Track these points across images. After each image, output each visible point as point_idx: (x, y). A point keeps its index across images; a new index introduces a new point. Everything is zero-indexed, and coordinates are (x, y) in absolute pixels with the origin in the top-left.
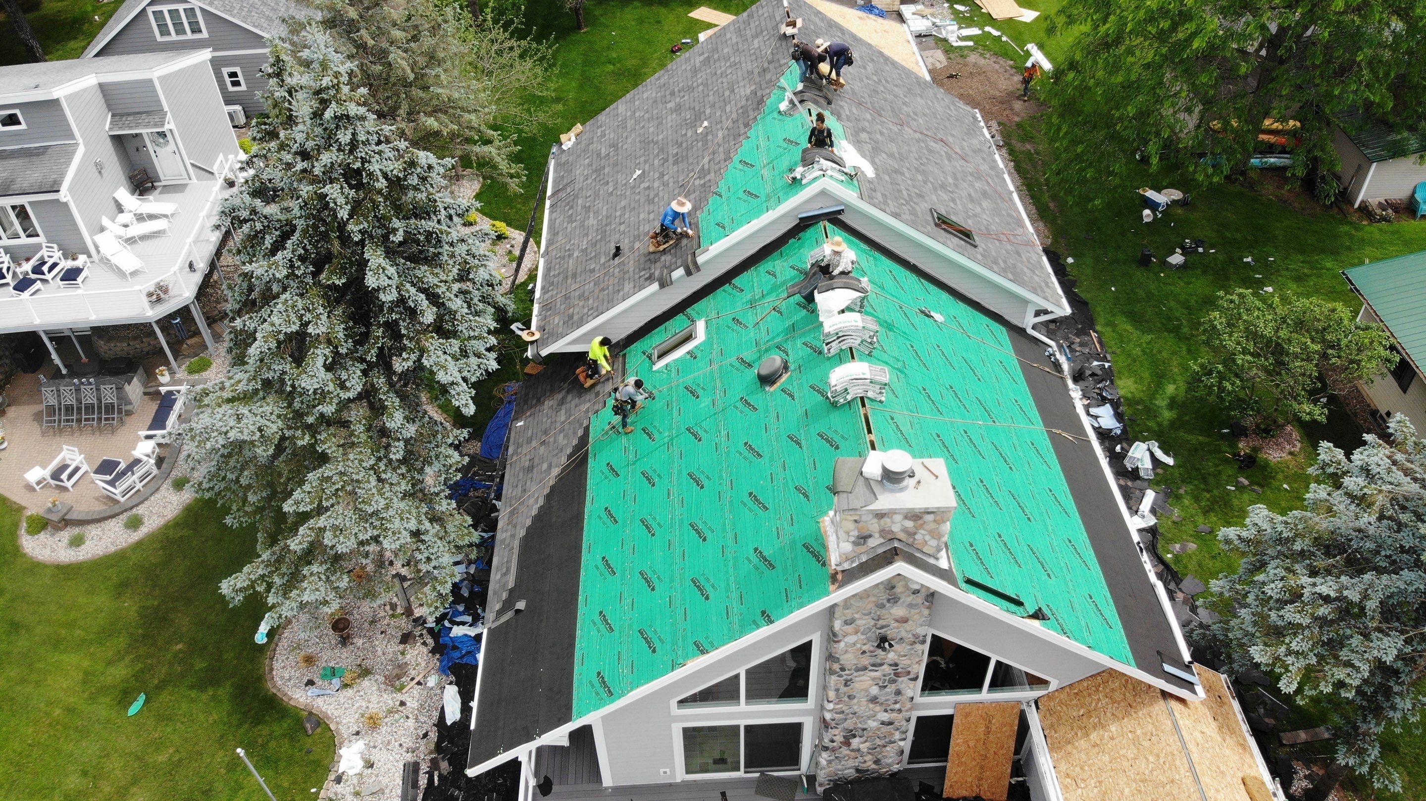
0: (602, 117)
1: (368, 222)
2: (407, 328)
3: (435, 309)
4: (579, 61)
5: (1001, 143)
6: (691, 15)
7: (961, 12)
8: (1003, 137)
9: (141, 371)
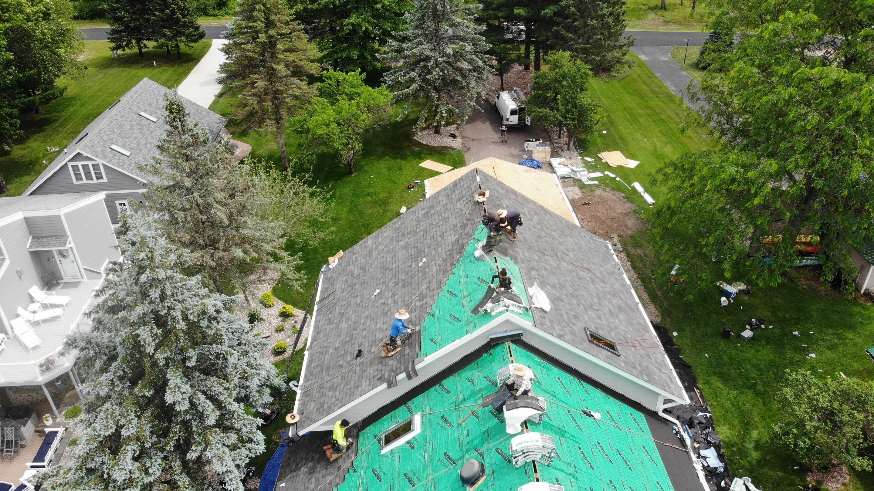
0: (357, 247)
1: (171, 351)
2: (197, 426)
3: (218, 413)
4: (350, 194)
5: (621, 249)
6: (421, 165)
7: (589, 162)
8: (622, 245)
9: (34, 415)
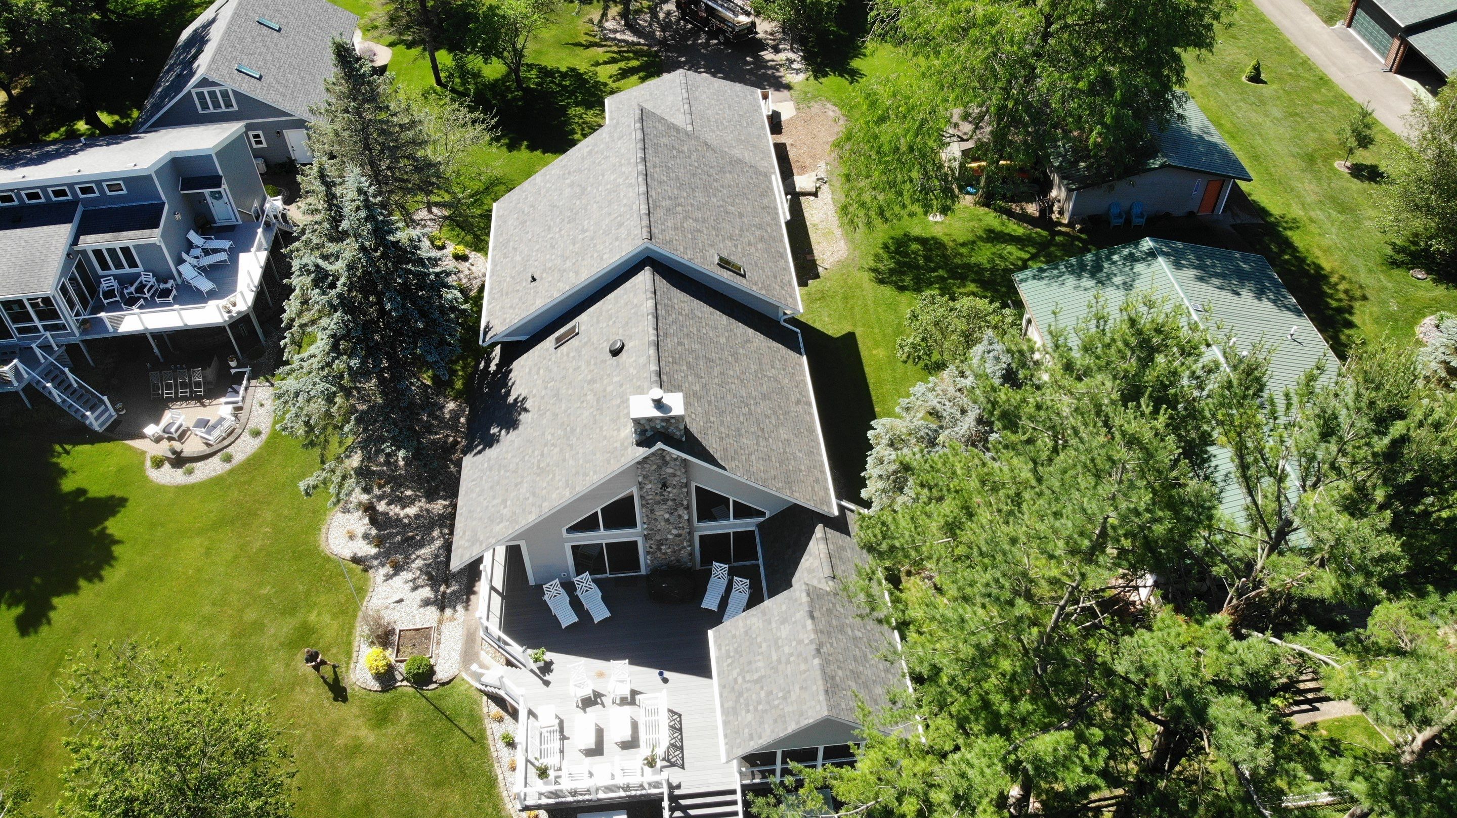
9: (215, 358)
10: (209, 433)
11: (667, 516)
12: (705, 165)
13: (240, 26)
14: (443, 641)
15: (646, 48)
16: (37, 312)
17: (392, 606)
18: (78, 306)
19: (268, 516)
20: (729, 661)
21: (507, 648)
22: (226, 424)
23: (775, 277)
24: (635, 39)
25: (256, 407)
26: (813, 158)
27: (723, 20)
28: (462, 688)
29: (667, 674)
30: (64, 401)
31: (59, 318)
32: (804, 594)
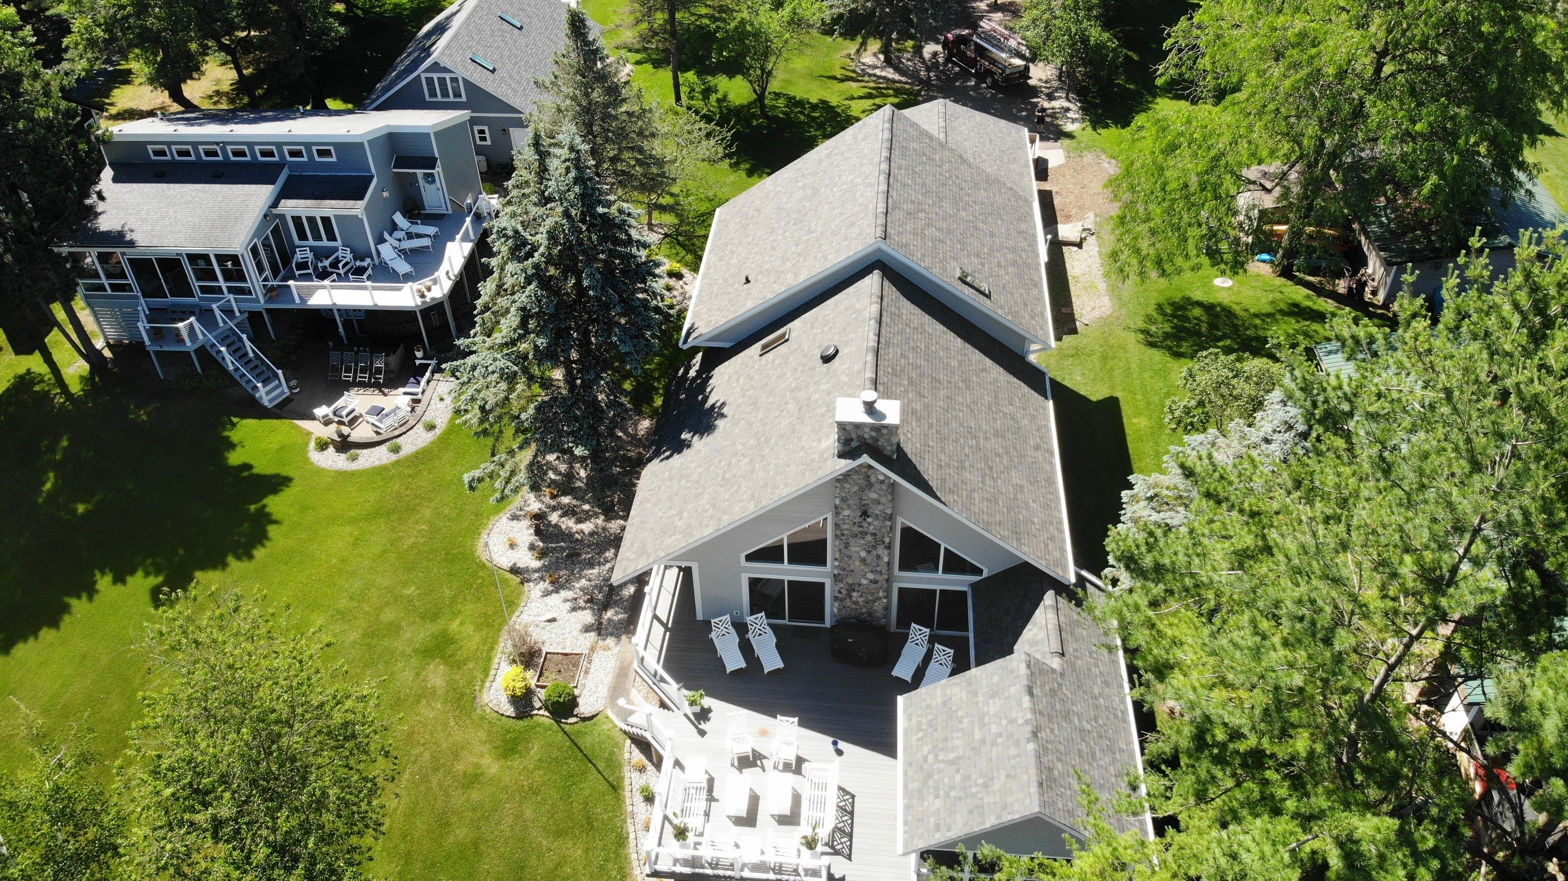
5: (1093, 232)
8: (1096, 227)
9: (402, 346)
10: (380, 421)
11: (863, 554)
12: (957, 177)
13: (481, 18)
14: (592, 671)
15: (907, 86)
16: (223, 271)
17: (542, 624)
18: (268, 272)
19: (427, 513)
20: (920, 734)
21: (663, 685)
22: (401, 414)
23: (1026, 305)
24: (897, 77)
25: (435, 400)
26: (1081, 208)
27: (993, 62)
28: (605, 727)
29: (842, 745)
30: (237, 369)
31: (245, 280)
32: (1023, 666)
